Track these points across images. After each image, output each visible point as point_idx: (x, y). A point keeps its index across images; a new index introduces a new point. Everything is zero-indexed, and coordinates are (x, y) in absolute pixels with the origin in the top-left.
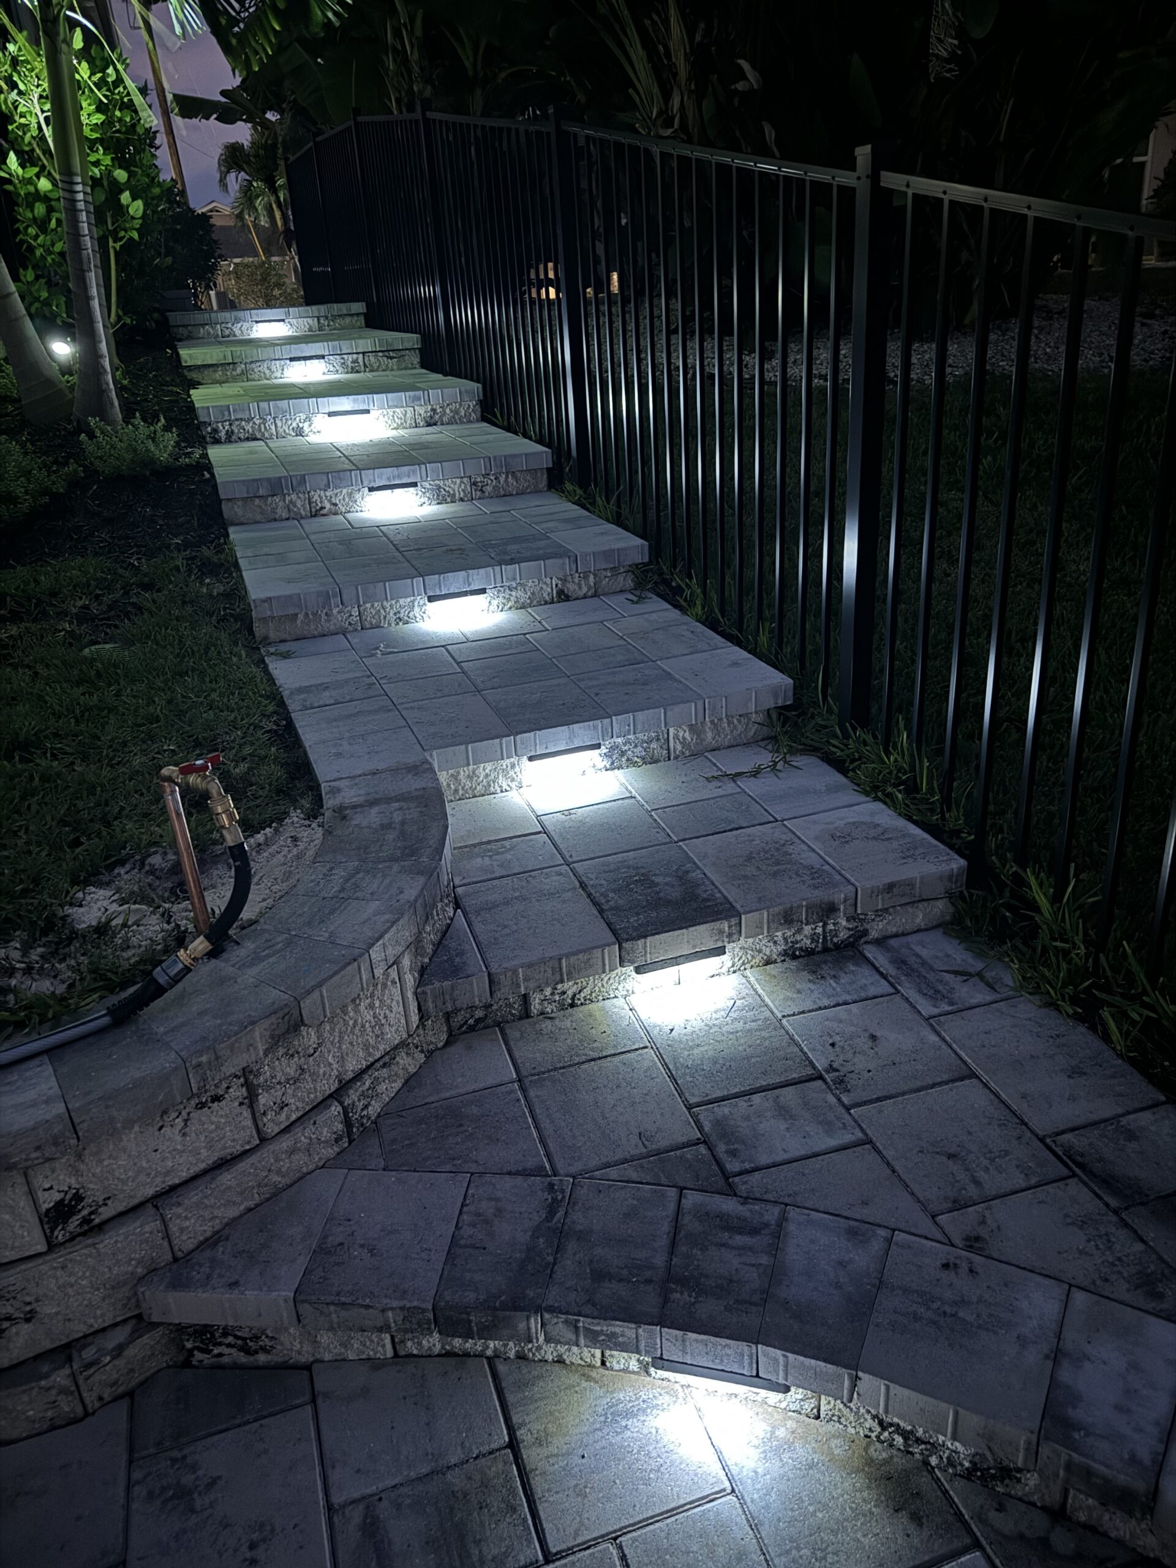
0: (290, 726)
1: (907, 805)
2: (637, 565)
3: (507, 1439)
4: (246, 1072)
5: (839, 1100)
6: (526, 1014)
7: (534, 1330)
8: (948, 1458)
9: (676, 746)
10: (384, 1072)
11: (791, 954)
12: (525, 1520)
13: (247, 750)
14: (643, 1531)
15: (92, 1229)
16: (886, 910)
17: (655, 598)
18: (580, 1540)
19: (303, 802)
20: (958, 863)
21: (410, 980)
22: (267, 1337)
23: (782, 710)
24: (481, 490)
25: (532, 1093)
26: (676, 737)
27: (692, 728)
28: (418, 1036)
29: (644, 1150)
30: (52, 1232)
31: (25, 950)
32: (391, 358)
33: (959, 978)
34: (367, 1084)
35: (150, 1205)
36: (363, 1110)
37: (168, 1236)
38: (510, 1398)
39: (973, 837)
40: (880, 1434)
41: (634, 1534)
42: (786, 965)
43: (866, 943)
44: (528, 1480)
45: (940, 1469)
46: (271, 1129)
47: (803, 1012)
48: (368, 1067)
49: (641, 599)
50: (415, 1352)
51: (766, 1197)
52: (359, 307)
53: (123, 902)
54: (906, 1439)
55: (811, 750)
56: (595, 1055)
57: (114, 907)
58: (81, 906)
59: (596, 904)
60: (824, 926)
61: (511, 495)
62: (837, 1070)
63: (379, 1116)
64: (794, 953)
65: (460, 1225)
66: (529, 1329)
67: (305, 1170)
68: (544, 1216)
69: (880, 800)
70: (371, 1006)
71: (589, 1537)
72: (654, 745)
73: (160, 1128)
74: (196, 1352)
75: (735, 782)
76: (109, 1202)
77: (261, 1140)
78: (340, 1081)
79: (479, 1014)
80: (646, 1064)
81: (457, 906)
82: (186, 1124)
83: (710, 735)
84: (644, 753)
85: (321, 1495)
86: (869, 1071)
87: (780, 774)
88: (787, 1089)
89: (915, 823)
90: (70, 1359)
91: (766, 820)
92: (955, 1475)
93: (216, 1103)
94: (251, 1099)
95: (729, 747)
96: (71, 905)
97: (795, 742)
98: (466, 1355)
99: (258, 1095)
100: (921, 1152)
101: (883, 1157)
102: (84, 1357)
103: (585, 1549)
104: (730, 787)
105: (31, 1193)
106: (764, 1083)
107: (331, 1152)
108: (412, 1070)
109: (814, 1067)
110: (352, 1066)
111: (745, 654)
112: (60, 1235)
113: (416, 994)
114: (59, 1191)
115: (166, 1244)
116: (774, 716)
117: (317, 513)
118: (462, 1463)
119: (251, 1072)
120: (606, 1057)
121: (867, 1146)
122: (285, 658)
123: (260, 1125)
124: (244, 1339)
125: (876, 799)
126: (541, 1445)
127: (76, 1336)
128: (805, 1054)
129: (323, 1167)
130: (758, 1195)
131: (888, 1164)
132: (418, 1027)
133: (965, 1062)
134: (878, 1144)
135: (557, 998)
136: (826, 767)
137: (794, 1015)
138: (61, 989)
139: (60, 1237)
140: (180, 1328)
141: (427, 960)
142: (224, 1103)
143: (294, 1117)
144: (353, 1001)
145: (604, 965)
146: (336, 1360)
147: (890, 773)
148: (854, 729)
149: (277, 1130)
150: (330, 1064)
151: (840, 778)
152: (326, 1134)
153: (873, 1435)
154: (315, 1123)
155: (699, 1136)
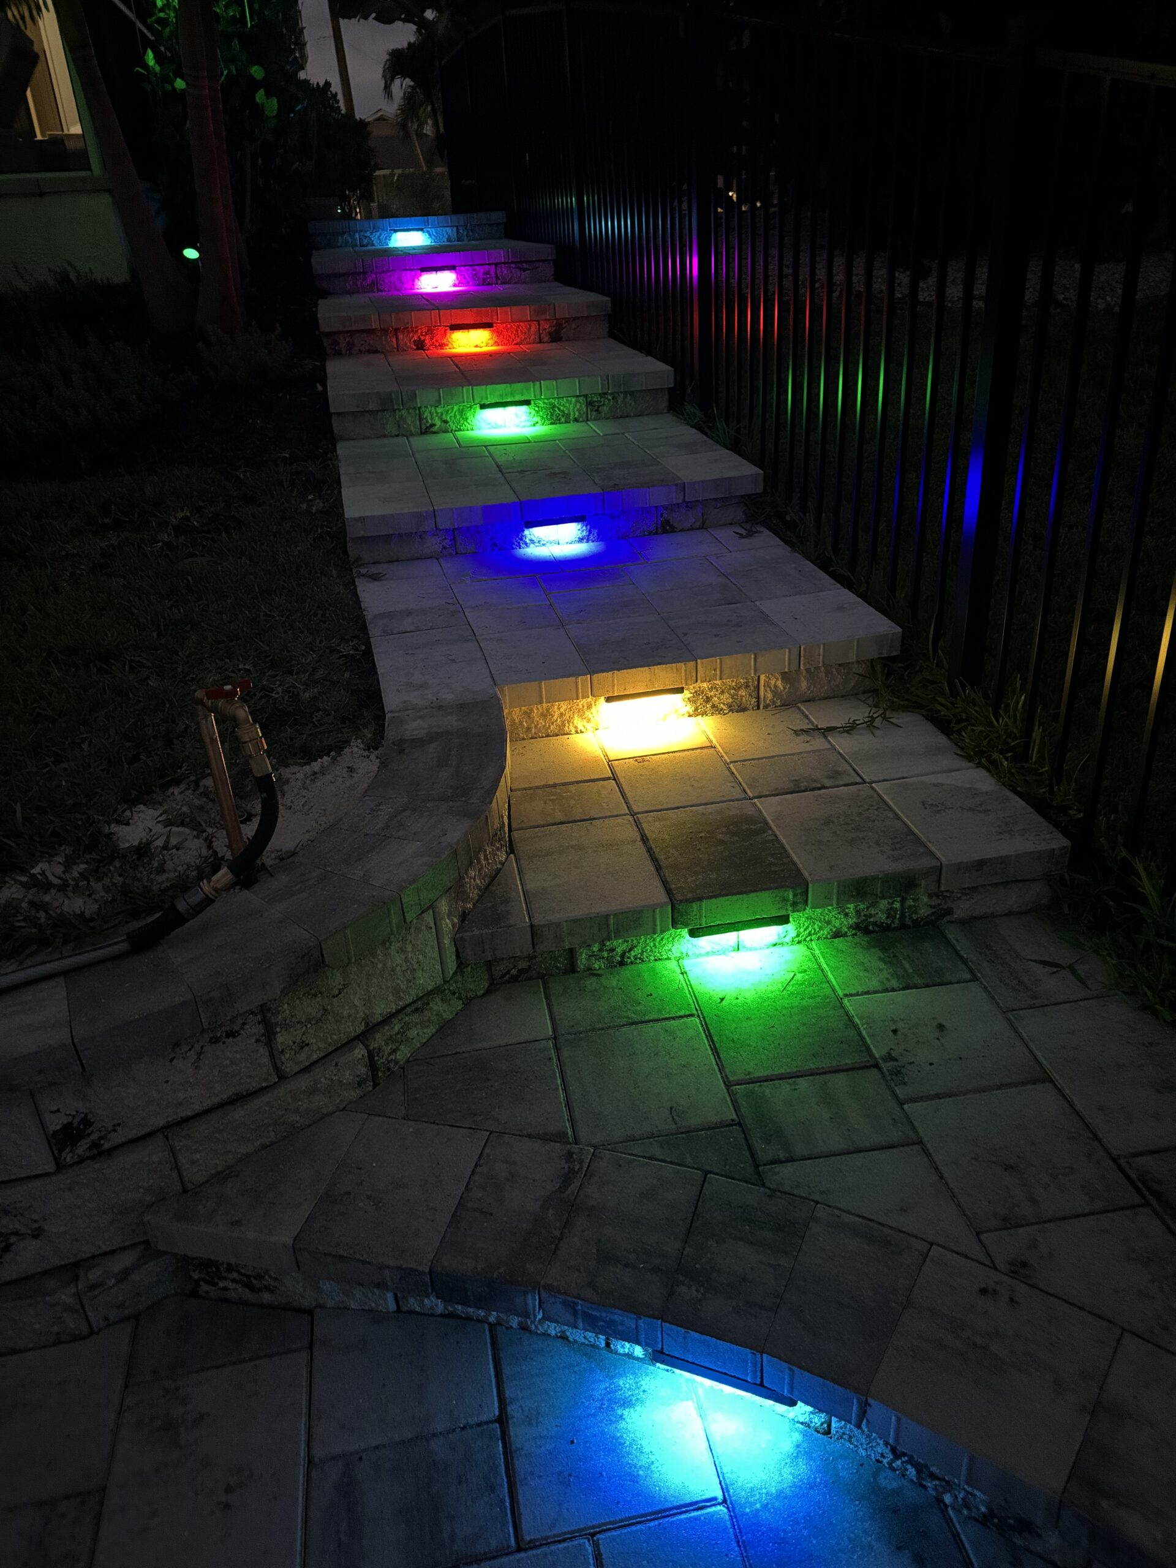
0: (368, 653)
1: (1012, 774)
2: (749, 496)
3: (497, 1413)
4: (263, 1009)
5: (893, 1093)
6: (572, 969)
7: (531, 1306)
8: (963, 1499)
9: (766, 694)
10: (415, 1017)
11: (862, 928)
12: (503, 1501)
13: (320, 673)
14: (624, 1531)
15: (100, 1153)
16: (974, 889)
17: (766, 532)
18: (556, 1531)
19: (366, 731)
20: (1060, 842)
21: (448, 924)
22: (270, 1277)
23: (887, 661)
24: (597, 411)
25: (565, 1053)
26: (767, 685)
27: (785, 676)
28: (456, 982)
29: (674, 1126)
30: (60, 1153)
31: (68, 864)
32: (525, 270)
33: (1049, 969)
34: (396, 1028)
35: (160, 1135)
36: (390, 1054)
37: (177, 1166)
38: (507, 1371)
39: (1082, 815)
40: (893, 1461)
41: (614, 1533)
42: (857, 939)
43: (950, 922)
44: (512, 1459)
45: (954, 1508)
46: (289, 1068)
47: (867, 993)
48: (399, 1011)
49: (750, 534)
50: (418, 1309)
51: (795, 1192)
52: (498, 216)
53: (168, 823)
54: (919, 1472)
55: (915, 707)
56: (636, 1018)
57: (160, 829)
58: (128, 824)
59: (654, 860)
60: (902, 902)
61: (627, 416)
62: (896, 1060)
63: (408, 1061)
64: (867, 927)
65: (470, 1186)
66: (526, 1305)
67: (325, 1111)
68: (558, 1186)
69: (984, 767)
70: (402, 950)
71: (566, 1530)
72: (742, 692)
73: (172, 1060)
74: (202, 1283)
75: (825, 737)
76: (119, 1129)
77: (279, 1078)
78: (367, 1024)
79: (523, 965)
80: (691, 1033)
81: (512, 850)
82: (199, 1058)
83: (804, 685)
84: (731, 700)
85: (303, 1446)
86: (931, 1064)
87: (877, 732)
88: (837, 1075)
89: (1020, 795)
90: (76, 1278)
91: (852, 780)
92: (970, 1518)
93: (231, 1039)
94: (269, 1035)
95: (825, 698)
96: (119, 822)
97: (898, 697)
98: (469, 1318)
99: (276, 1033)
100: (976, 1159)
101: (931, 1160)
102: (90, 1277)
103: (559, 1542)
104: (819, 743)
105: (38, 1113)
106: (813, 1066)
107: (353, 1095)
108: (448, 1016)
109: (871, 1055)
110: (380, 1009)
111: (852, 598)
112: (68, 1157)
113: (455, 941)
114: (66, 1115)
115: (175, 1174)
116: (878, 668)
117: (428, 430)
118: (448, 1432)
119: (269, 1009)
120: (649, 1021)
121: (916, 1147)
122: (375, 580)
123: (279, 1064)
124: (248, 1277)
125: (979, 765)
126: (530, 1424)
127: (84, 1256)
128: (862, 1038)
129: (344, 1109)
130: (787, 1189)
131: (936, 1169)
132: (455, 973)
133: (1040, 1064)
134: (928, 1146)
135: (605, 954)
136: (929, 727)
137: (857, 994)
138: (91, 909)
139: (68, 1159)
140: (186, 1260)
141: (470, 905)
142: (239, 1039)
143: (315, 1057)
144: (383, 943)
145: (655, 925)
146: (339, 1308)
147: (998, 738)
148: (964, 687)
149: (296, 1069)
150: (356, 1006)
151: (942, 740)
152: (348, 1077)
153: (885, 1461)
154: (336, 1065)
155: (735, 1117)
